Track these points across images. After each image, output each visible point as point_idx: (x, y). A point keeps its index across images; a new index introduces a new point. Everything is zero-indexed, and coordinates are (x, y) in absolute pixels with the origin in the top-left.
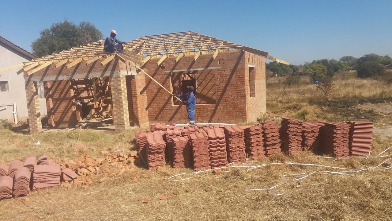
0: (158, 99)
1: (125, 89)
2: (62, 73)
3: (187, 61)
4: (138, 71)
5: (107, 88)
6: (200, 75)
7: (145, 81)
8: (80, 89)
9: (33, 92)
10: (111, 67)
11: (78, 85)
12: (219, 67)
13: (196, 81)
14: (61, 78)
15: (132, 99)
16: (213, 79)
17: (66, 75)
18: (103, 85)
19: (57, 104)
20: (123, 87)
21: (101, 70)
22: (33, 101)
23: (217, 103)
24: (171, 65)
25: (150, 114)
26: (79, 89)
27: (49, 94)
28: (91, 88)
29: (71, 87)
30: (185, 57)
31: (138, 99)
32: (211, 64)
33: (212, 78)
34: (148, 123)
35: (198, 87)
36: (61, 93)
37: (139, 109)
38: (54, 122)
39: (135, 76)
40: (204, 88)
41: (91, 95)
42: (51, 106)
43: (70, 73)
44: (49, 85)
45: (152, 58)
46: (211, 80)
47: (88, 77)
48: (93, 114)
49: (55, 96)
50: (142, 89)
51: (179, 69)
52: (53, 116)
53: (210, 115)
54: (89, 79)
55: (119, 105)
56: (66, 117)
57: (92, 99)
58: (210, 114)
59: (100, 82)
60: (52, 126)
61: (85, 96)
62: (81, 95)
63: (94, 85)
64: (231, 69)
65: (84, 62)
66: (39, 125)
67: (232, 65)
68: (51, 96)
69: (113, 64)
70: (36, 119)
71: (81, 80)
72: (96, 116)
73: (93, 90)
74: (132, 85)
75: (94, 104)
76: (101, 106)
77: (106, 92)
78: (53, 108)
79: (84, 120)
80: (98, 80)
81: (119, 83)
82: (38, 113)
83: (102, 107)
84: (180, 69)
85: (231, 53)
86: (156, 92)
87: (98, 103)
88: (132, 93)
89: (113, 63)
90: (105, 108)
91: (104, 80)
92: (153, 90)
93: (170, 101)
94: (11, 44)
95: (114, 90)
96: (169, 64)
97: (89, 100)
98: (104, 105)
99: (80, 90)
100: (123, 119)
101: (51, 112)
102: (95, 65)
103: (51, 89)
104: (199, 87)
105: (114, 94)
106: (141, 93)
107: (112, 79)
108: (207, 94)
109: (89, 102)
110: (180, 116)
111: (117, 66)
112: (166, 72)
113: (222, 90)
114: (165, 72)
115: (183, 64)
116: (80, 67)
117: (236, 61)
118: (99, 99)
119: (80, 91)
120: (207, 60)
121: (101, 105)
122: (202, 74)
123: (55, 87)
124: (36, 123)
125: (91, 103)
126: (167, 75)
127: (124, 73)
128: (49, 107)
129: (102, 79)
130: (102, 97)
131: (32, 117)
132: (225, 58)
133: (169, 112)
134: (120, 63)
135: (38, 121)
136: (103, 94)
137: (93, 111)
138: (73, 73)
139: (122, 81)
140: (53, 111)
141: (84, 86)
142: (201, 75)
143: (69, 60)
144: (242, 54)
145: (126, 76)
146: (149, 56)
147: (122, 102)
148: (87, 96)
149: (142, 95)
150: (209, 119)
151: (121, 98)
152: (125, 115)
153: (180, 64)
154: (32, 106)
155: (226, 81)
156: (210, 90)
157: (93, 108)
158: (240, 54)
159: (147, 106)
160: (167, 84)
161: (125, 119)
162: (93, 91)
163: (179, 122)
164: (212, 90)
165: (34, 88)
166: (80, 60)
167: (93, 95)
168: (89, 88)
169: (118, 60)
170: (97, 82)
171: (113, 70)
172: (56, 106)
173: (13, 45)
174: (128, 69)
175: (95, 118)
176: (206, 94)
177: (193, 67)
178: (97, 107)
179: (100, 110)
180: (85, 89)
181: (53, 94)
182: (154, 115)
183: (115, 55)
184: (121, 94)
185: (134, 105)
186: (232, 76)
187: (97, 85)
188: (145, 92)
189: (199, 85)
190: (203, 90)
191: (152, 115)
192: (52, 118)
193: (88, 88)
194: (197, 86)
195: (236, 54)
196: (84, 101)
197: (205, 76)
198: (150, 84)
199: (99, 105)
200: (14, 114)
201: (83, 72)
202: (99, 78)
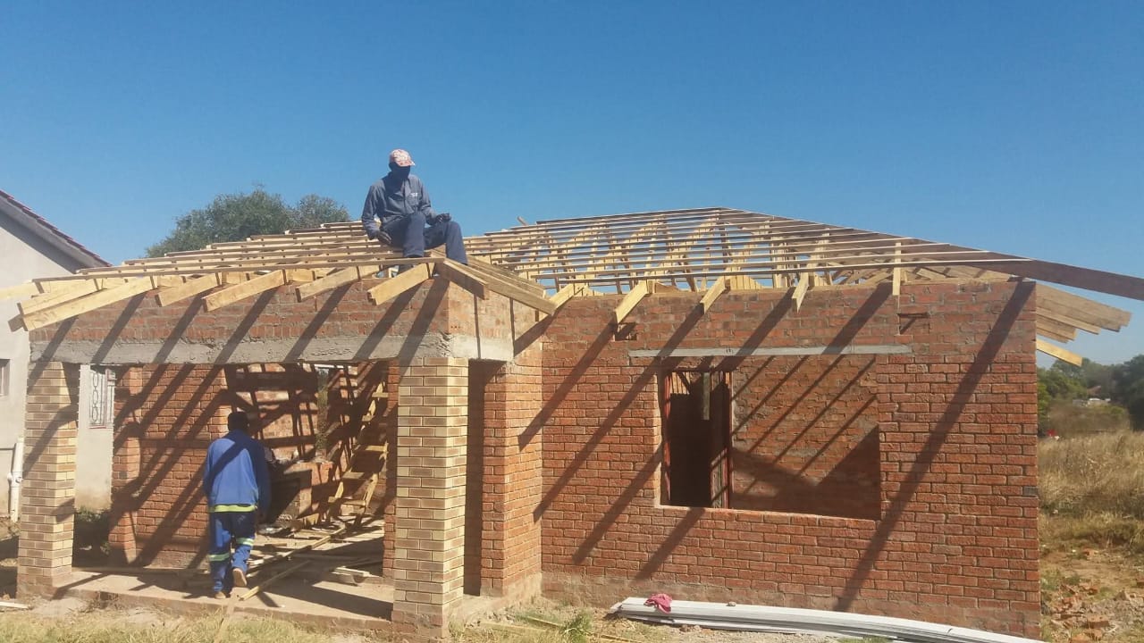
0: (595, 469)
1: (460, 421)
2: (185, 334)
3: (741, 314)
4: (520, 344)
5: (373, 408)
6: (750, 381)
7: (540, 388)
8: (264, 406)
9: (53, 407)
10: (408, 317)
11: (259, 392)
12: (904, 349)
13: (733, 403)
14: (180, 355)
15: (481, 465)
16: (806, 398)
17: (203, 341)
18: (355, 395)
19: (159, 466)
20: (456, 415)
21: (362, 328)
22: (49, 451)
23: (883, 513)
24: (666, 328)
25: (548, 538)
26: (260, 407)
27: (131, 419)
28: (308, 405)
29: (226, 397)
30: (731, 293)
31: (508, 469)
32: (862, 330)
33: (805, 394)
34: (539, 576)
35: (740, 426)
36: (181, 421)
37: (508, 516)
38: (138, 539)
39: (505, 362)
40: (767, 433)
41: (305, 434)
42: (133, 472)
43: (221, 334)
44: (136, 382)
45: (579, 295)
46: (801, 404)
47: (301, 357)
48: (302, 508)
49: (156, 431)
50: (528, 423)
51: (698, 347)
52: (135, 515)
53: (849, 572)
54: (306, 367)
55: (425, 493)
56: (186, 523)
57: (309, 448)
58: (845, 564)
59: (349, 382)
60: (126, 559)
61: (281, 435)
62: (264, 431)
63: (322, 394)
64: (966, 359)
65: (290, 288)
66: (61, 554)
67: (972, 342)
68: (137, 430)
69: (420, 303)
70: (49, 529)
71: (275, 373)
72: (313, 518)
73: (315, 412)
74: (487, 405)
75: (315, 469)
76: (338, 477)
77: (366, 423)
78: (137, 483)
79: (265, 535)
80: (341, 376)
81: (438, 391)
82: (65, 500)
83: (341, 484)
84: (705, 345)
85: (963, 289)
86: (587, 439)
87: (330, 464)
88: (483, 438)
89: (419, 300)
90: (353, 488)
91: (360, 379)
92: (576, 430)
93: (645, 486)
94: (44, 227)
95: (412, 420)
96: (655, 321)
97: (296, 453)
98: (350, 475)
99: (264, 410)
100: (438, 567)
101: (126, 497)
102: (336, 305)
103: (139, 400)
104: (744, 429)
105: (410, 441)
106: (524, 440)
107: (408, 373)
108: (779, 457)
109: (293, 462)
110: (689, 562)
111: (438, 312)
112: (641, 354)
113: (913, 457)
114: (632, 354)
115: (719, 326)
116: (267, 312)
117: (993, 324)
118: (335, 448)
119: (262, 415)
120: (838, 311)
121: (342, 474)
122: (762, 374)
123: (159, 390)
124: (48, 547)
125: (301, 466)
126: (642, 370)
127: (462, 349)
128: (123, 474)
129: (356, 373)
130: (346, 443)
131: (34, 519)
132: (933, 310)
133: (640, 537)
134: (453, 302)
135: (59, 537)
136: (352, 429)
137: (305, 497)
138: (237, 337)
139: (451, 381)
140: (136, 495)
141: (283, 396)
142: (757, 378)
143: (224, 279)
144: (1023, 293)
145: (472, 362)
146: (571, 285)
147: (440, 483)
148: (291, 434)
149: (524, 451)
150: (839, 591)
151: (440, 463)
152: (448, 545)
153: (703, 326)
154: (43, 469)
155: (939, 416)
156: (794, 442)
157: (308, 485)
158: (1010, 296)
159: (538, 499)
160: (638, 406)
161: (447, 566)
162: (314, 418)
163: (684, 590)
164: (802, 443)
165: (64, 391)
166: (273, 281)
167: (312, 431)
168: (303, 407)
169: (445, 288)
170: (334, 384)
171: (419, 329)
172: (154, 473)
173: (51, 231)
174: (480, 331)
175: (308, 527)
176: (776, 461)
177: (767, 339)
178: (325, 479)
179: (334, 496)
180: (284, 408)
181: (149, 418)
182: (568, 541)
183: (432, 266)
184: (440, 442)
185: (486, 496)
186: (970, 394)
187: (334, 395)
188: (538, 437)
189: (743, 420)
190: (761, 439)
191: (559, 541)
192: (128, 521)
193: (298, 406)
194: (734, 421)
195: (989, 290)
196: (273, 456)
197: (774, 384)
198: (563, 404)
199: (332, 473)
200: (10, 482)
201: (281, 334)
202: (346, 370)
